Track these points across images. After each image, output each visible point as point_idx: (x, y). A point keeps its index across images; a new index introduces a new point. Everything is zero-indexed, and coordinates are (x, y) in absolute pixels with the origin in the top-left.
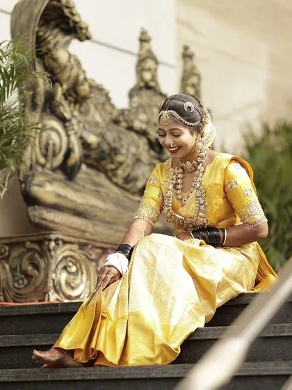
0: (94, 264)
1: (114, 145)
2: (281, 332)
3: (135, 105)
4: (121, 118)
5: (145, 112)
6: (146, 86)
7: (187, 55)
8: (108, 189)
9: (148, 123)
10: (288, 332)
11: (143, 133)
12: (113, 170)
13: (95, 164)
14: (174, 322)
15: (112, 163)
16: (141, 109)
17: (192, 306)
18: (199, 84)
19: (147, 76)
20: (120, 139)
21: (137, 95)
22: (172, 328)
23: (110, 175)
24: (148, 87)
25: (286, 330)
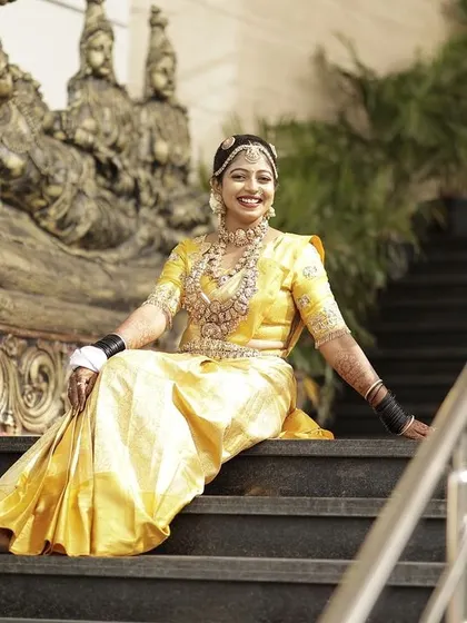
0: (15, 363)
1: (45, 170)
2: (321, 510)
3: (76, 104)
4: (57, 126)
5: (92, 115)
6: (95, 75)
7: (156, 23)
8: (34, 238)
9: (95, 133)
10: (332, 511)
11: (89, 149)
12: (41, 208)
13: (16, 199)
14: (160, 489)
15: (41, 197)
16: (86, 111)
17: (187, 462)
18: (173, 70)
19: (98, 58)
20: (55, 159)
21: (81, 87)
22: (158, 498)
23: (36, 216)
24: (97, 75)
25: (329, 508)
